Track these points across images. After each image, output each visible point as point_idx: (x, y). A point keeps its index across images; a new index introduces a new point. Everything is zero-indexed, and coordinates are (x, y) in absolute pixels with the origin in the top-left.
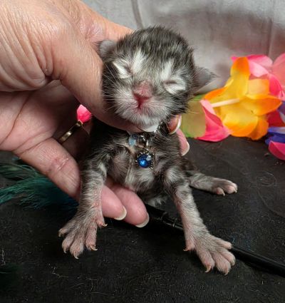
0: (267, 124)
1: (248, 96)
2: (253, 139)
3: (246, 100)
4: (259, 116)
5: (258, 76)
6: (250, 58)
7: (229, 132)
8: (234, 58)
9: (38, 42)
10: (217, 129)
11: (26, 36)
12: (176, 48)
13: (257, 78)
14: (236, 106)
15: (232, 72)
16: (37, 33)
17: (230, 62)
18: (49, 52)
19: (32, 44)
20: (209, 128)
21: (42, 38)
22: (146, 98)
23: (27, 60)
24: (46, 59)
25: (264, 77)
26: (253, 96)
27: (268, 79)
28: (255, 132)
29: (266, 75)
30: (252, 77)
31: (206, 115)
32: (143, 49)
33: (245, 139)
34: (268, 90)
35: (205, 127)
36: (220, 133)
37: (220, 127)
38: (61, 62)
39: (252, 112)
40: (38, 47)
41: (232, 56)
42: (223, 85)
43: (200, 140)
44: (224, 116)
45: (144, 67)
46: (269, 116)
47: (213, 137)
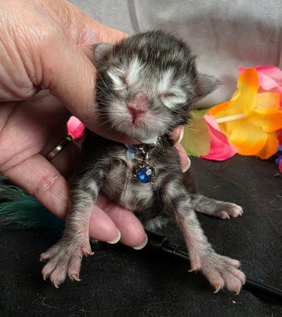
0: (278, 142)
1: (256, 111)
2: (262, 158)
3: (255, 115)
4: (268, 133)
5: (268, 89)
6: (259, 69)
7: (236, 150)
8: (241, 69)
9: (26, 48)
10: (223, 146)
11: (12, 42)
12: (177, 55)
13: (266, 91)
14: (244, 122)
15: (239, 84)
16: (24, 38)
17: (237, 74)
18: (38, 60)
19: (19, 50)
20: (213, 146)
21: (29, 43)
22: (141, 112)
23: (14, 68)
24: (35, 67)
25: (274, 90)
26: (262, 111)
27: (279, 92)
28: (264, 151)
29: (277, 88)
30: (261, 90)
31: (210, 131)
32: (140, 57)
33: (253, 158)
34: (278, 104)
35: (210, 144)
36: (225, 152)
37: (226, 145)
38: (51, 69)
39: (261, 128)
40: (25, 53)
41: (240, 67)
42: (228, 99)
43: (203, 159)
44: (230, 133)
45: (140, 77)
46: (279, 133)
47: (218, 156)
